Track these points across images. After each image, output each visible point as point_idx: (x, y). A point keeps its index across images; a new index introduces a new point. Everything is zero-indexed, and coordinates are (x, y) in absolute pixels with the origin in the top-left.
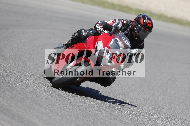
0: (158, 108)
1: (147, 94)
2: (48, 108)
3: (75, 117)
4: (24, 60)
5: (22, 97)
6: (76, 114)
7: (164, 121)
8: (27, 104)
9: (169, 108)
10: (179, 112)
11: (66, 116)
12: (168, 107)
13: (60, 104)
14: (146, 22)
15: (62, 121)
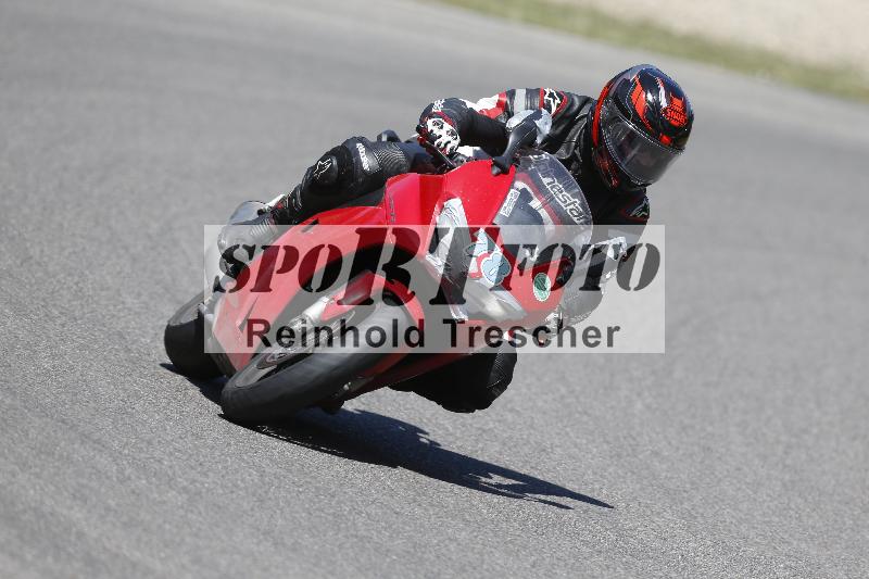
0: (630, 452)
1: (578, 388)
2: (129, 455)
3: (254, 495)
4: (15, 232)
5: (8, 401)
6: (256, 481)
7: (659, 513)
8: (30, 436)
9: (681, 452)
10: (728, 471)
11: (208, 490)
12: (678, 449)
13: (181, 438)
14: (658, 103)
15: (190, 515)
